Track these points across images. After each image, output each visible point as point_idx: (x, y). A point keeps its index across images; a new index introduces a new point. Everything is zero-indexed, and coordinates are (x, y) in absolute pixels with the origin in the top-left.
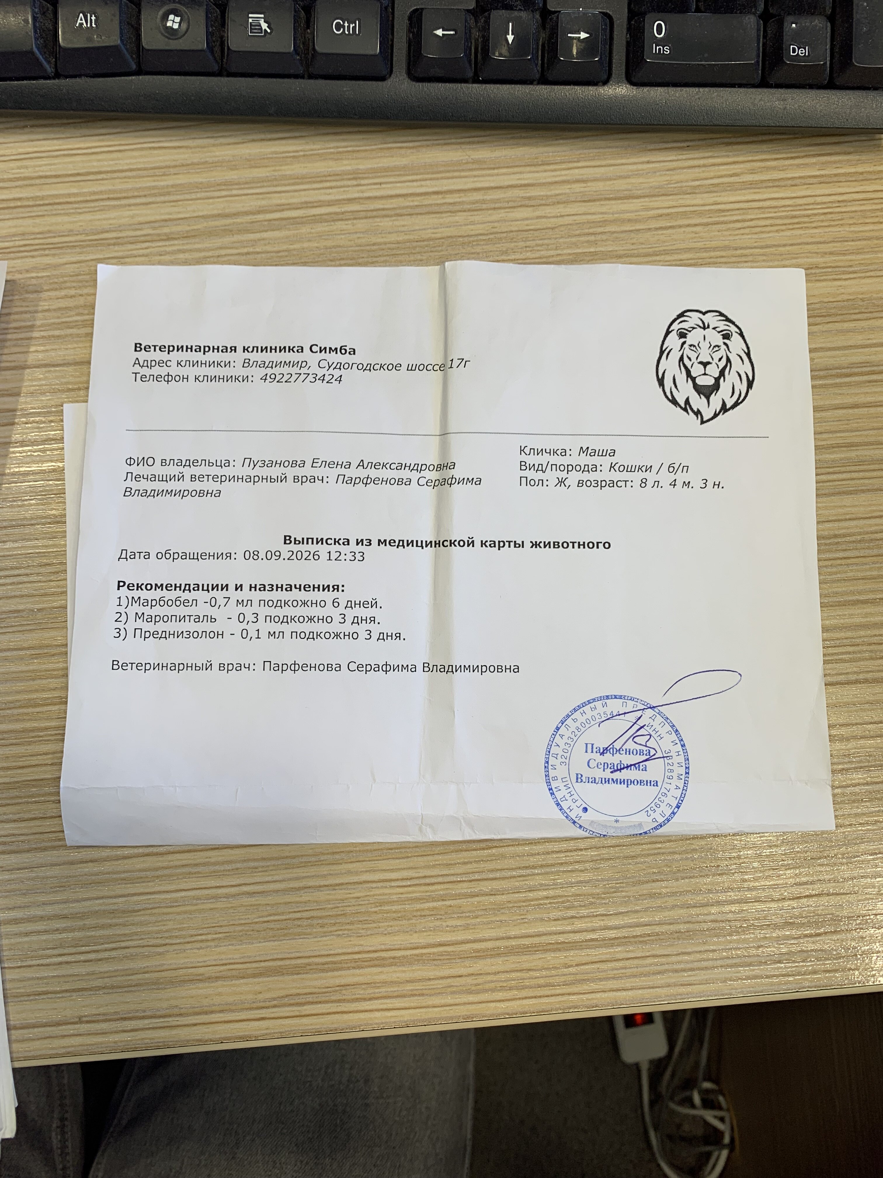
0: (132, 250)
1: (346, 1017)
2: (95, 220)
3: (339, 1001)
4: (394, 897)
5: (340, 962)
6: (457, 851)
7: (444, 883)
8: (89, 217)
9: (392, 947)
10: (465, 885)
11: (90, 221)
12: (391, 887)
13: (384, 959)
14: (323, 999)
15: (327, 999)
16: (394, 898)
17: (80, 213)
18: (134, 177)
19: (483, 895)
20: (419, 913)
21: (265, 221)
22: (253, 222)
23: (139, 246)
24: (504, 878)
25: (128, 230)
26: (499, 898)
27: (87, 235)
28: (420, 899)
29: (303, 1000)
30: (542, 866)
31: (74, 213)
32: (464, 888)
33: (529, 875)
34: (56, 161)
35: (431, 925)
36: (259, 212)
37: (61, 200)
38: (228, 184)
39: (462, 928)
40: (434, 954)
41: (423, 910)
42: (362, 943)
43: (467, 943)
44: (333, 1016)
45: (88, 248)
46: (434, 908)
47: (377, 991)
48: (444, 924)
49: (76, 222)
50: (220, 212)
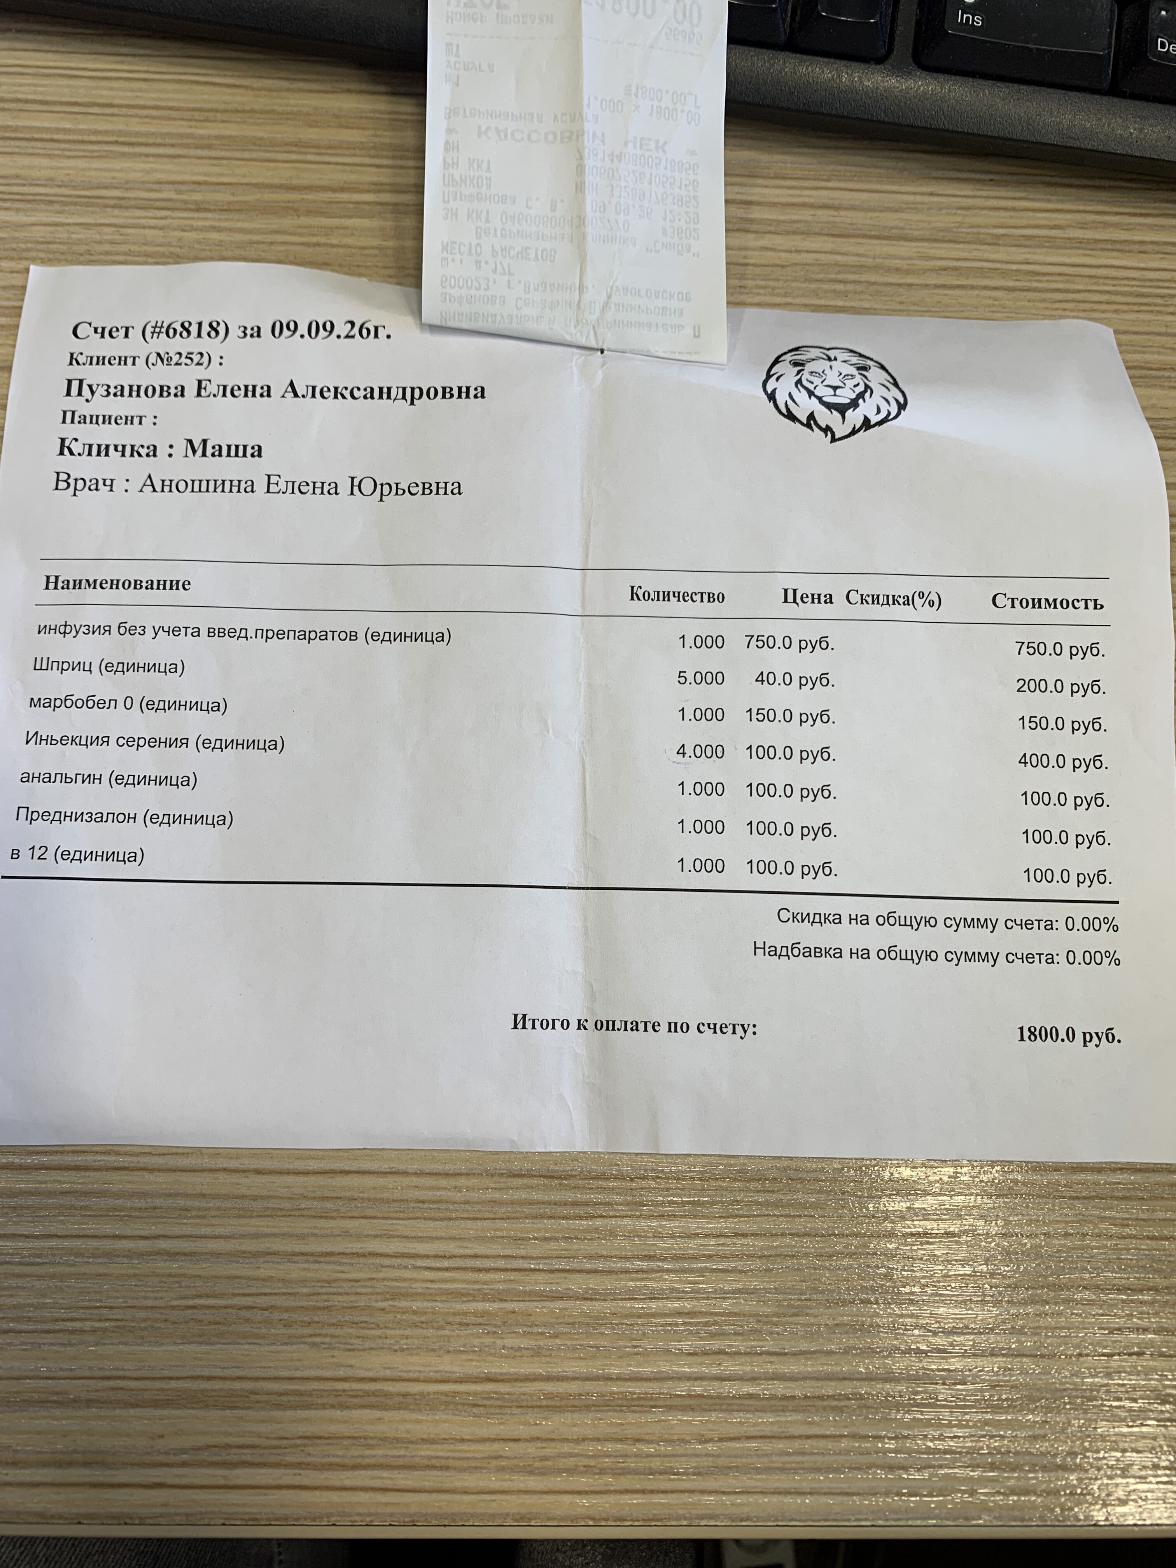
0: (139, 218)
1: (306, 1496)
2: (89, 169)
3: (299, 1465)
4: (418, 1285)
5: (310, 1394)
6: (535, 1217)
7: (507, 1270)
8: (80, 163)
9: (404, 1375)
10: (540, 1277)
11: (83, 170)
12: (415, 1268)
13: (387, 1395)
14: (272, 1459)
15: (278, 1459)
16: (419, 1287)
17: (69, 157)
18: (159, 118)
19: (570, 1298)
20: (457, 1319)
21: (350, 202)
22: (330, 203)
23: (151, 214)
24: (610, 1272)
25: (138, 189)
26: (597, 1305)
27: (74, 188)
28: (463, 1295)
29: (236, 1458)
30: (676, 1258)
31: (59, 156)
32: (540, 1283)
33: (653, 1271)
34: (46, 81)
35: (476, 1342)
36: (342, 190)
37: (44, 136)
38: (301, 145)
39: (529, 1353)
40: (475, 1394)
41: (465, 1314)
42: (353, 1362)
43: (535, 1380)
44: (284, 1492)
45: (73, 207)
46: (485, 1313)
47: (368, 1452)
48: (499, 1342)
49: (62, 168)
50: (283, 182)
